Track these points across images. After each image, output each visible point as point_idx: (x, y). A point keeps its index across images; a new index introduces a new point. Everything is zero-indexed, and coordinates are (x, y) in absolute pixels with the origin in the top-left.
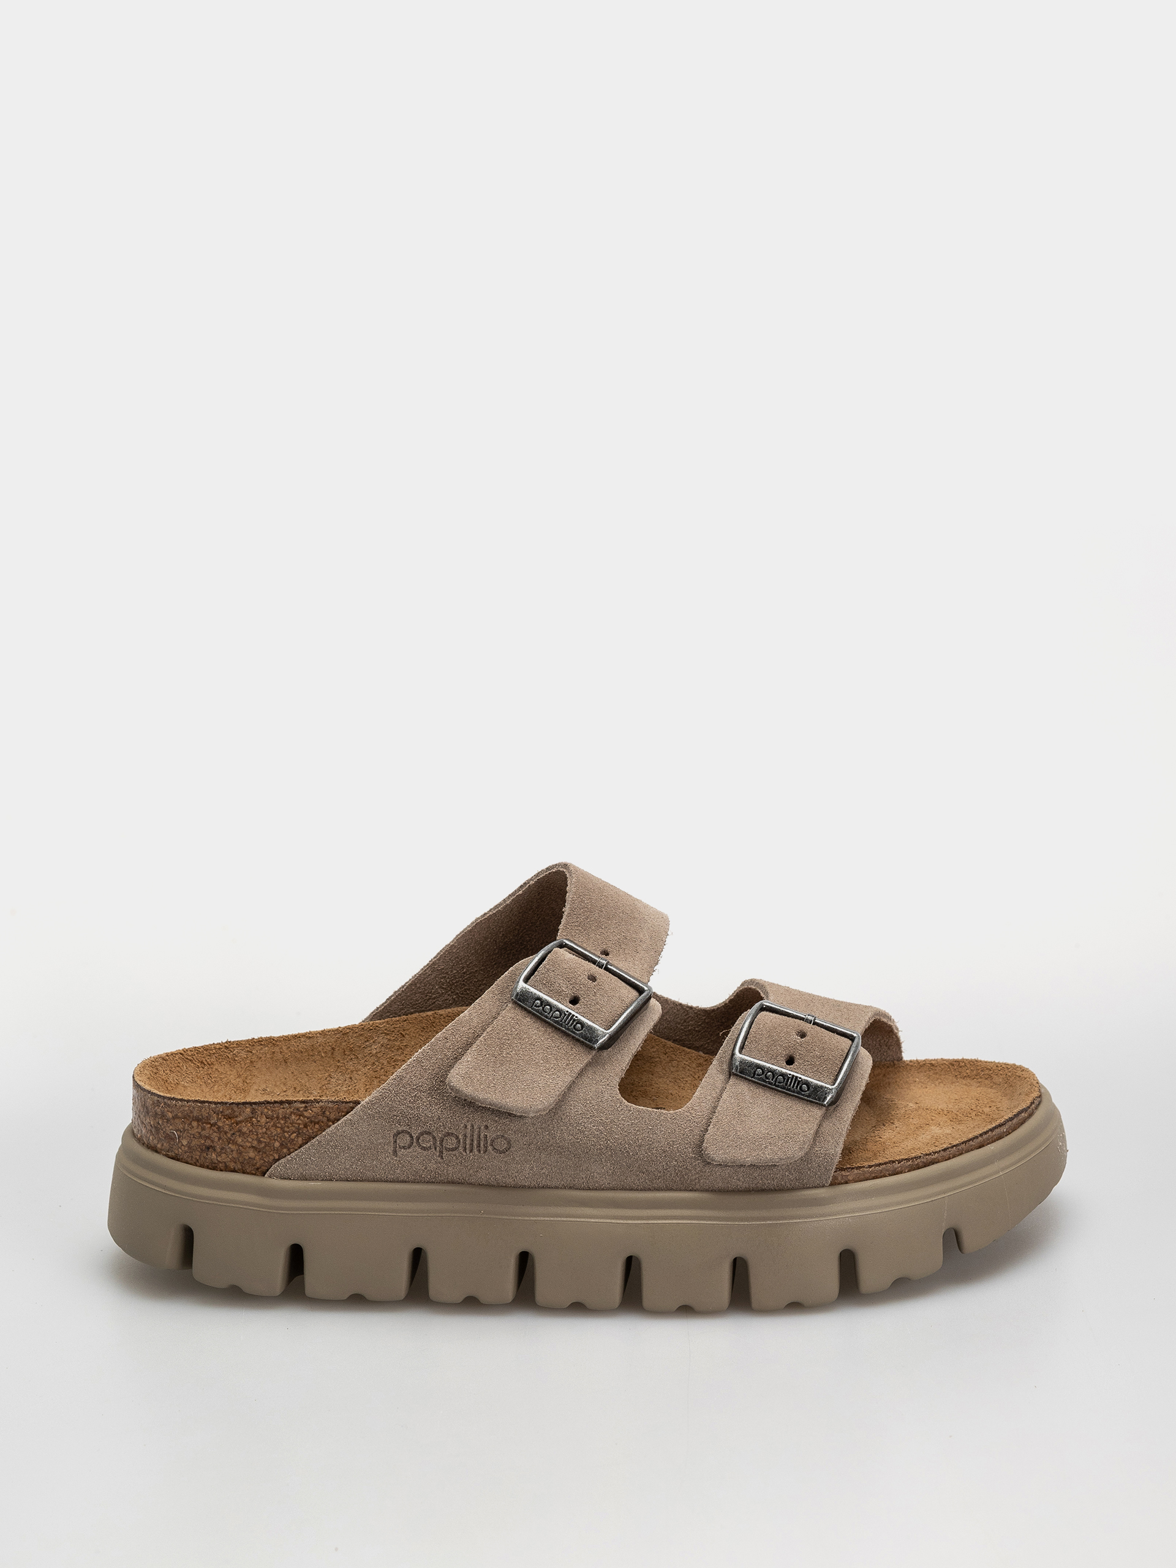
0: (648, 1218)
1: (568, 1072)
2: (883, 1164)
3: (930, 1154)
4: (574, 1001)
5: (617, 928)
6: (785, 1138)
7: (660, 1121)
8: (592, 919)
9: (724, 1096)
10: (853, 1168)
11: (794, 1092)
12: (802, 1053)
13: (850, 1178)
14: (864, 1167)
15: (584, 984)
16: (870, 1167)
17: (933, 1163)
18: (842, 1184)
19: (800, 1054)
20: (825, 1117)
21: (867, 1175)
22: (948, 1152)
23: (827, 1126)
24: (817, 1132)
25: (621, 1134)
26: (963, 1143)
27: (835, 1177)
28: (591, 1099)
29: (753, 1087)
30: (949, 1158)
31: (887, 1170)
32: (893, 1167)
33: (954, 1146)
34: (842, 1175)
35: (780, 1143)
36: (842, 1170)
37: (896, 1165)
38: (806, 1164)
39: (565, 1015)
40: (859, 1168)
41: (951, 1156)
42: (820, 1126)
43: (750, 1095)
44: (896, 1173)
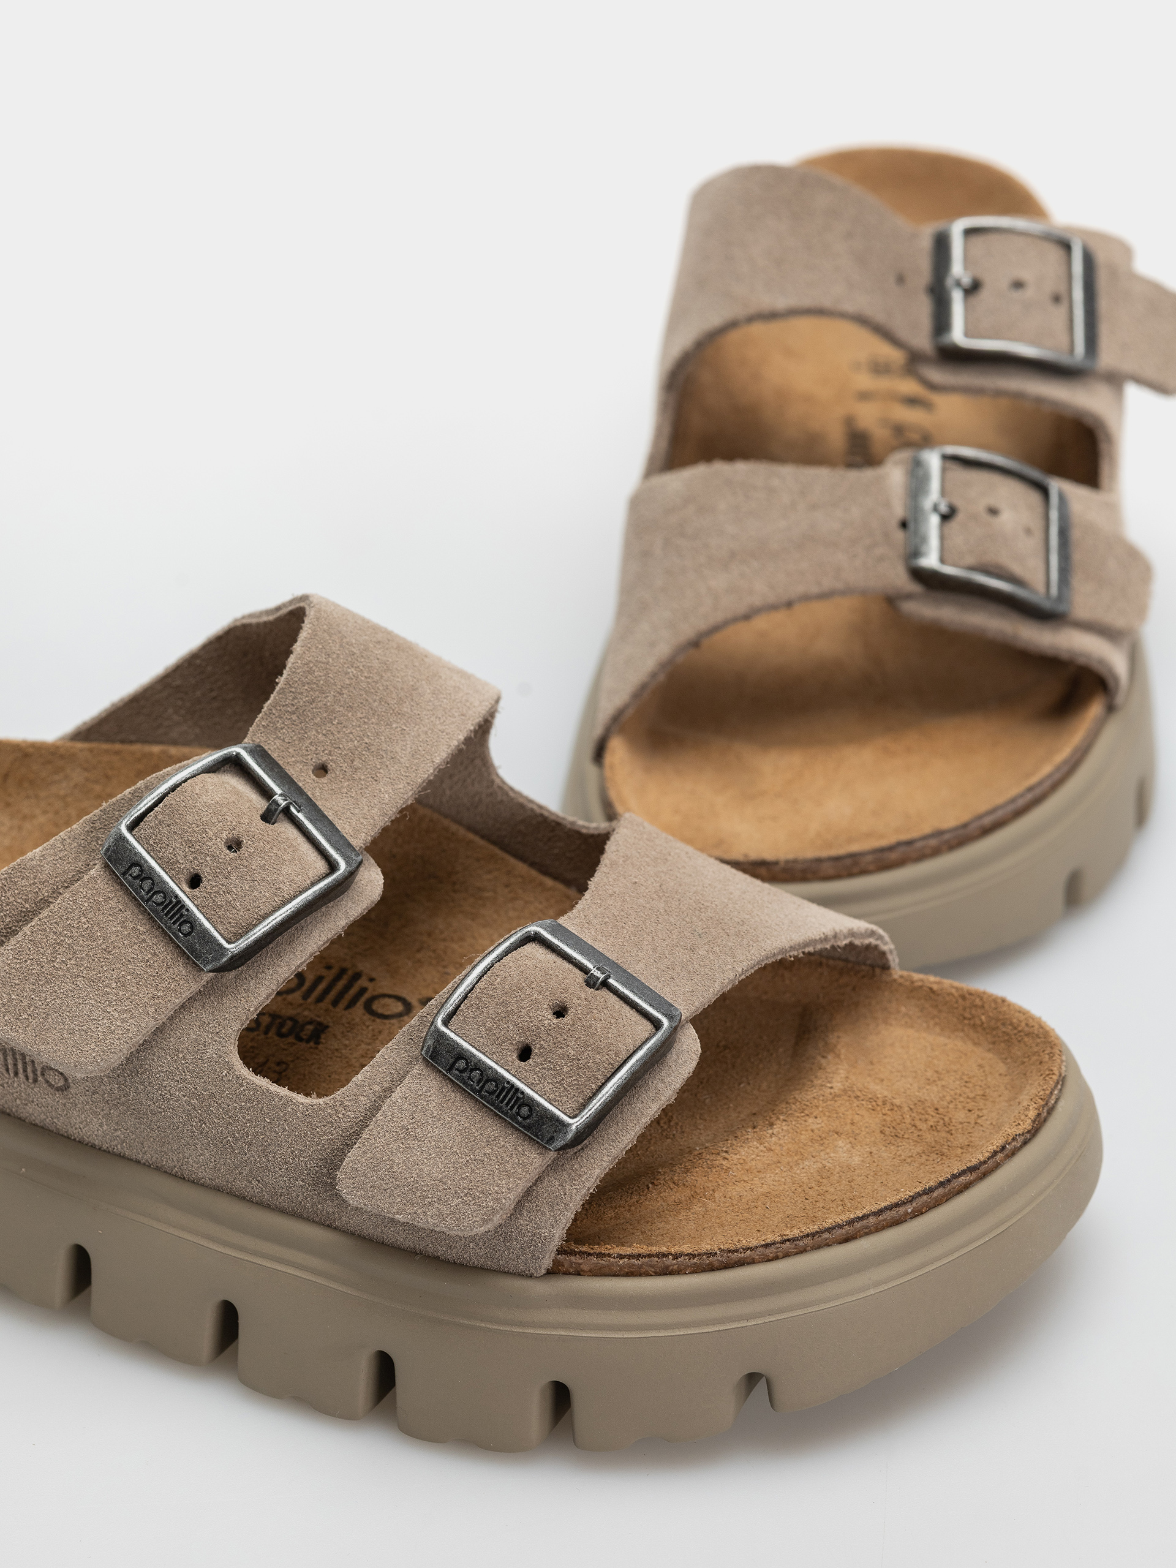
0: (255, 1253)
1: (151, 1010)
2: (644, 1257)
3: (736, 1251)
4: (195, 881)
5: (359, 726)
6: (466, 1195)
7: (285, 1115)
8: (320, 704)
9: (398, 1092)
10: (590, 1254)
11: (506, 1114)
12: (545, 1045)
13: (586, 1268)
14: (609, 1255)
15: (213, 856)
16: (621, 1257)
17: (741, 1263)
18: (570, 1274)
19: (542, 1047)
20: (553, 1167)
21: (616, 1269)
22: (773, 1249)
23: (552, 1184)
24: (528, 1192)
25: (223, 1118)
26: (808, 1236)
27: (556, 1262)
28: (185, 1052)
29: (447, 1089)
30: (776, 1258)
31: (652, 1266)
32: (664, 1263)
33: (789, 1240)
34: (571, 1263)
35: (456, 1201)
36: (571, 1254)
37: (669, 1261)
38: (502, 1240)
39: (171, 901)
40: (601, 1255)
41: (780, 1254)
42: (539, 1180)
43: (439, 1101)
44: (666, 1272)
